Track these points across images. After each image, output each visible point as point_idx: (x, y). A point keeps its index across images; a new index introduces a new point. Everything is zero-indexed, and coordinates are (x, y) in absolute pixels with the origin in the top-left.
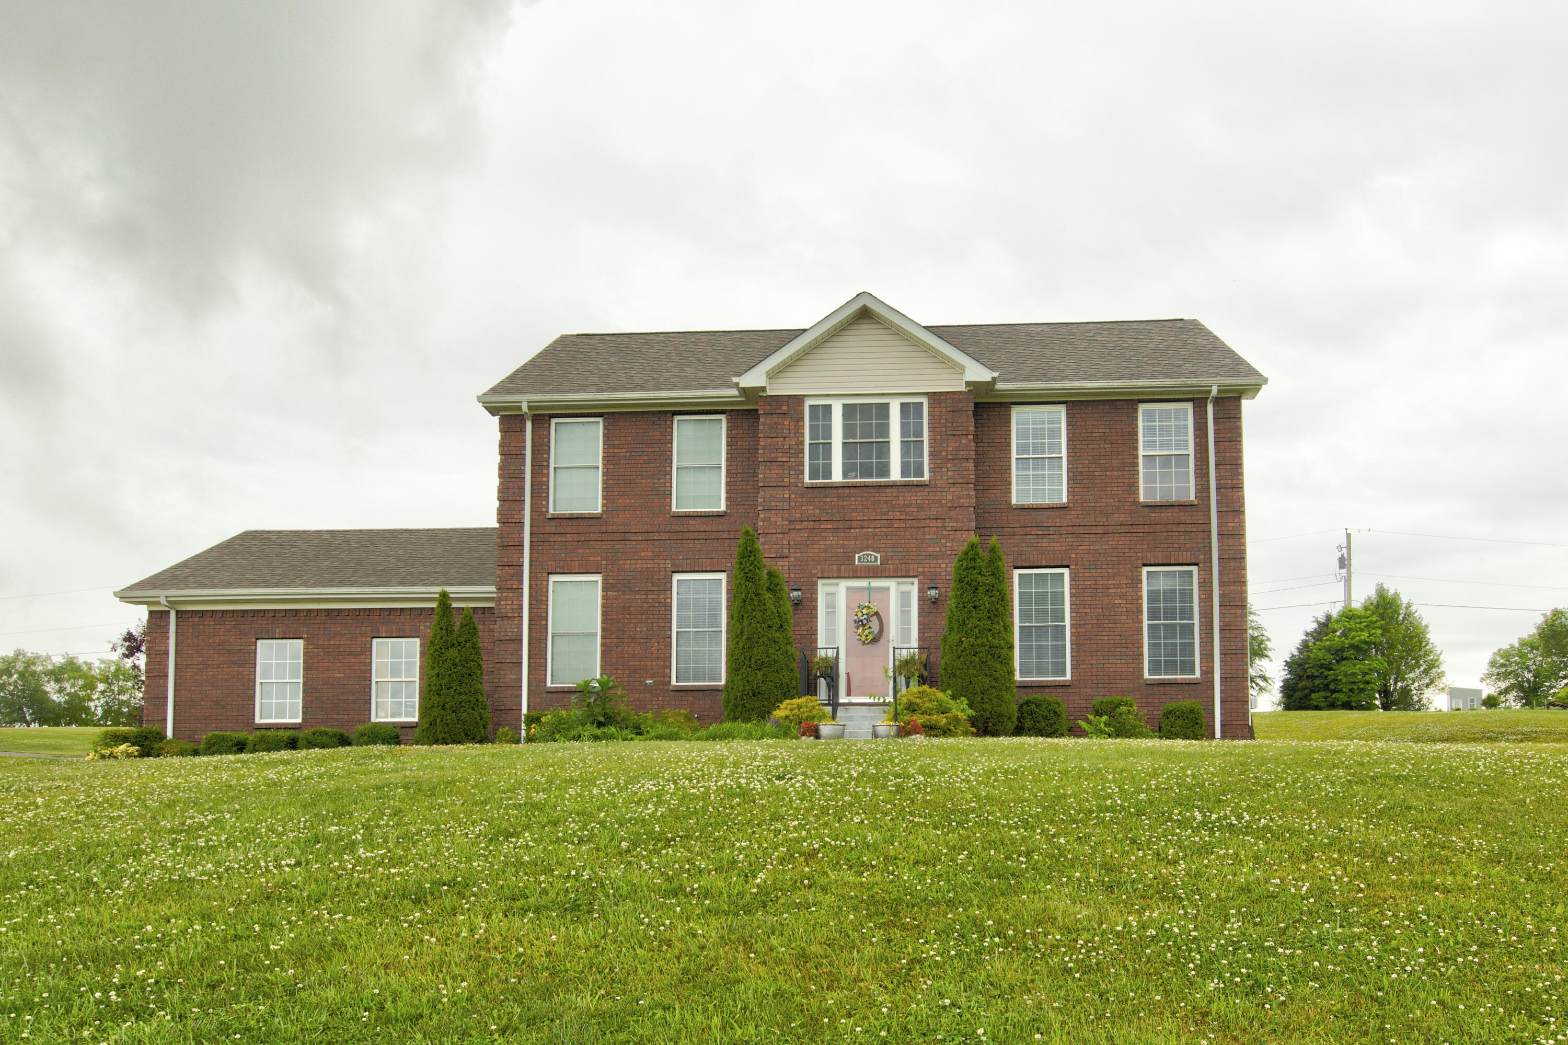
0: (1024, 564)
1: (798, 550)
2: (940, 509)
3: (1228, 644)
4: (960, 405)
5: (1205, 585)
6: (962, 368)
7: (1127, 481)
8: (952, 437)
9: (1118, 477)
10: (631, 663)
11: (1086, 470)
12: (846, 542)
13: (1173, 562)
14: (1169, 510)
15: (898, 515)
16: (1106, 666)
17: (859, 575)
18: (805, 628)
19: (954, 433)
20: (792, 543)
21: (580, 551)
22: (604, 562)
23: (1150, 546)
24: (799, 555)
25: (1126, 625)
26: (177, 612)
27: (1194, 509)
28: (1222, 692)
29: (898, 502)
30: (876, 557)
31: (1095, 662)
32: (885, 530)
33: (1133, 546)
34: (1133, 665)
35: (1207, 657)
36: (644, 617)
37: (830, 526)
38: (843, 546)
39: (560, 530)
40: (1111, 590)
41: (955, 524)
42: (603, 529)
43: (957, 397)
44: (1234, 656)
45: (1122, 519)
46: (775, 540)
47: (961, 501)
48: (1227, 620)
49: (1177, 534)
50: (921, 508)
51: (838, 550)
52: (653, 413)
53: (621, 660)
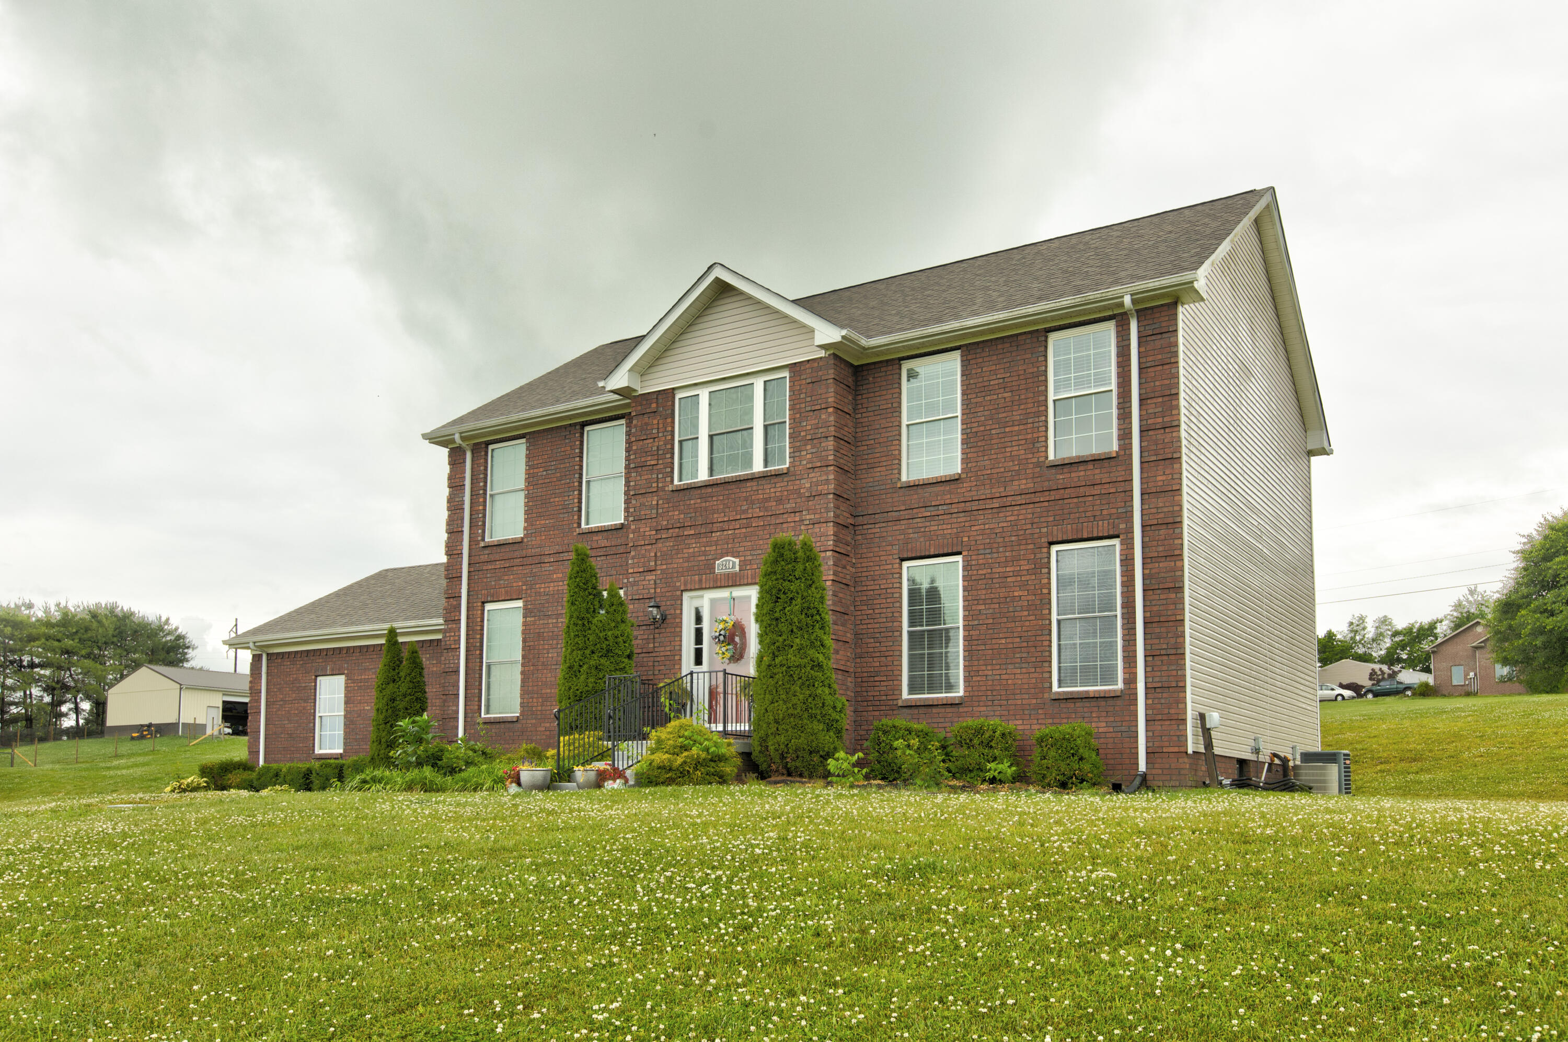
0: (910, 555)
1: (664, 562)
2: (799, 500)
3: (1157, 641)
4: (820, 373)
5: (1127, 561)
6: (812, 331)
7: (1029, 436)
8: (811, 414)
9: (1019, 433)
10: (544, 691)
11: (982, 428)
12: (707, 549)
13: (1085, 536)
14: (1081, 468)
15: (757, 512)
16: (1003, 677)
17: (719, 584)
18: (668, 648)
19: (813, 408)
20: (659, 554)
21: (506, 578)
22: (524, 587)
23: (1057, 518)
24: (664, 567)
25: (1027, 623)
26: (268, 654)
27: (1113, 463)
28: (1147, 707)
29: (757, 497)
30: (734, 563)
31: (990, 673)
32: (744, 530)
33: (1036, 520)
34: (1036, 675)
35: (1130, 660)
36: (555, 642)
37: (692, 532)
38: (705, 553)
39: (492, 557)
40: (1009, 580)
41: (812, 516)
42: (524, 553)
43: (816, 365)
44: (1165, 658)
45: (1023, 487)
46: (643, 552)
47: (819, 488)
48: (1155, 608)
49: (1090, 498)
50: (780, 501)
51: (700, 558)
52: (565, 427)
53: (535, 688)
